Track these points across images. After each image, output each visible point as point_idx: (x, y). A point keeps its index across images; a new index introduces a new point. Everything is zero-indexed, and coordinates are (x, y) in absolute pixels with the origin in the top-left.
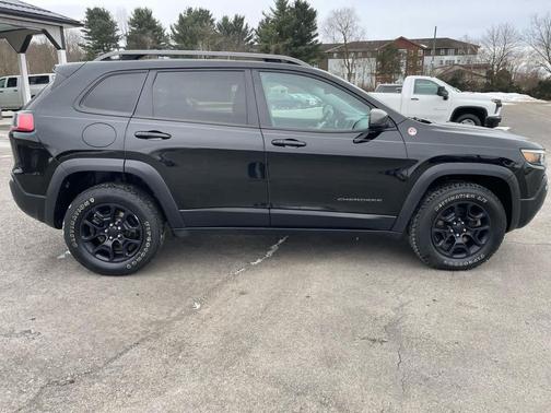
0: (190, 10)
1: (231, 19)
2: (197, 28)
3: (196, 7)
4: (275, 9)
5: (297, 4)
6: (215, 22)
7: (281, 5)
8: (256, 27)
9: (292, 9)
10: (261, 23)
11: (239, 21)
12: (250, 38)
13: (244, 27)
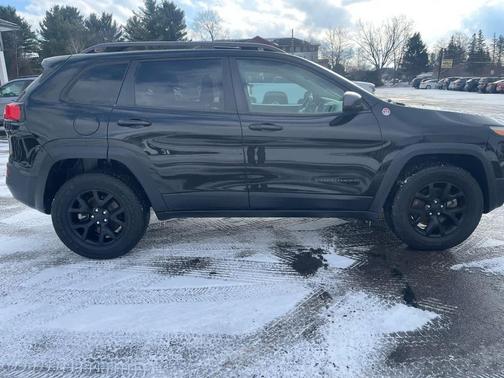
0: (56, 8)
1: (99, 17)
2: (67, 25)
3: (62, 5)
4: (145, 8)
5: (166, 5)
6: (84, 19)
7: (151, 5)
8: (125, 24)
9: (161, 9)
10: (130, 21)
11: (107, 18)
12: (120, 34)
13: (112, 24)
